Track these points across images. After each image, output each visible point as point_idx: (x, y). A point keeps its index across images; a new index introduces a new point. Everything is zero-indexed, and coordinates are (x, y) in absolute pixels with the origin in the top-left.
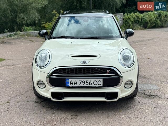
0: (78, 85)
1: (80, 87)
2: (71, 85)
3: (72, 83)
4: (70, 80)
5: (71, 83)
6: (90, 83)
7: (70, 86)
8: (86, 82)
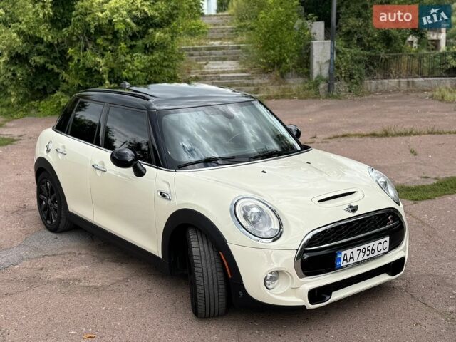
0: (356, 261)
1: (358, 264)
2: (345, 263)
3: (346, 260)
4: (343, 253)
5: (344, 260)
6: (372, 249)
7: (342, 265)
8: (368, 250)
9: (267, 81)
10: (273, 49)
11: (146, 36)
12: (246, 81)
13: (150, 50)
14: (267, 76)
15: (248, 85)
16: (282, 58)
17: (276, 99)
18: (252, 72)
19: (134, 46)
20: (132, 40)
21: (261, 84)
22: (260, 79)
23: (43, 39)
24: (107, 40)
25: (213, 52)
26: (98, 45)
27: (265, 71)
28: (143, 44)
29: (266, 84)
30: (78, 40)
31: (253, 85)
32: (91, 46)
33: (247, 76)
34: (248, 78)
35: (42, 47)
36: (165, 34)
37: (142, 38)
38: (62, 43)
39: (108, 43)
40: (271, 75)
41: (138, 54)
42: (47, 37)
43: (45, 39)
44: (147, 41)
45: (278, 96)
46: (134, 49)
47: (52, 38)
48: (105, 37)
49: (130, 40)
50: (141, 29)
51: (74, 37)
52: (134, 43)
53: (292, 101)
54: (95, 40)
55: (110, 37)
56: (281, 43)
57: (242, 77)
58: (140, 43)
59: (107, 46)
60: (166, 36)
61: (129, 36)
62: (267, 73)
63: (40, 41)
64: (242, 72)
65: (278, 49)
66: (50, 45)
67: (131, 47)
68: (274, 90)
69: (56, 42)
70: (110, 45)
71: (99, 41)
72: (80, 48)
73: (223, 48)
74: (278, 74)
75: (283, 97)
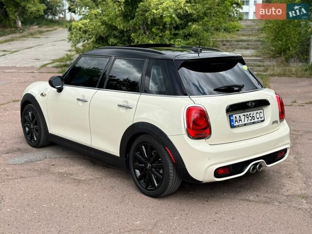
9: (275, 63)
10: (281, 40)
11: (186, 27)
12: (259, 63)
13: (188, 37)
14: (275, 60)
15: (259, 66)
16: (287, 47)
17: (278, 76)
18: (264, 56)
19: (177, 34)
20: (176, 30)
21: (270, 66)
22: (270, 62)
23: (117, 27)
24: (159, 29)
25: (240, 43)
26: (153, 32)
27: (274, 57)
28: (183, 32)
29: (274, 65)
30: (139, 28)
31: (263, 66)
32: (147, 33)
33: (260, 60)
34: (260, 61)
35: (116, 33)
36: (199, 26)
37: (182, 29)
38: (130, 30)
39: (159, 31)
40: (279, 59)
41: (179, 39)
42: (120, 26)
43: (119, 27)
44: (186, 31)
45: (280, 74)
46: (177, 36)
47: (123, 27)
48: (158, 27)
49: (174, 30)
50: (183, 22)
51: (137, 26)
52: (177, 32)
53: (291, 78)
54: (151, 29)
55: (161, 27)
56: (287, 36)
57: (256, 60)
58: (181, 32)
59: (158, 33)
60: (200, 27)
61: (174, 27)
62: (275, 58)
63: (115, 28)
64: (257, 56)
65: (284, 40)
66: (122, 32)
67: (175, 35)
68: (278, 70)
69: (125, 30)
70: (161, 32)
71: (154, 30)
72: (140, 34)
73: (248, 41)
74: (283, 59)
75: (284, 75)
